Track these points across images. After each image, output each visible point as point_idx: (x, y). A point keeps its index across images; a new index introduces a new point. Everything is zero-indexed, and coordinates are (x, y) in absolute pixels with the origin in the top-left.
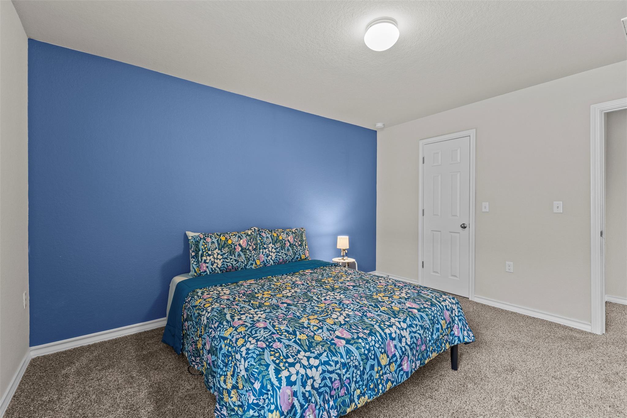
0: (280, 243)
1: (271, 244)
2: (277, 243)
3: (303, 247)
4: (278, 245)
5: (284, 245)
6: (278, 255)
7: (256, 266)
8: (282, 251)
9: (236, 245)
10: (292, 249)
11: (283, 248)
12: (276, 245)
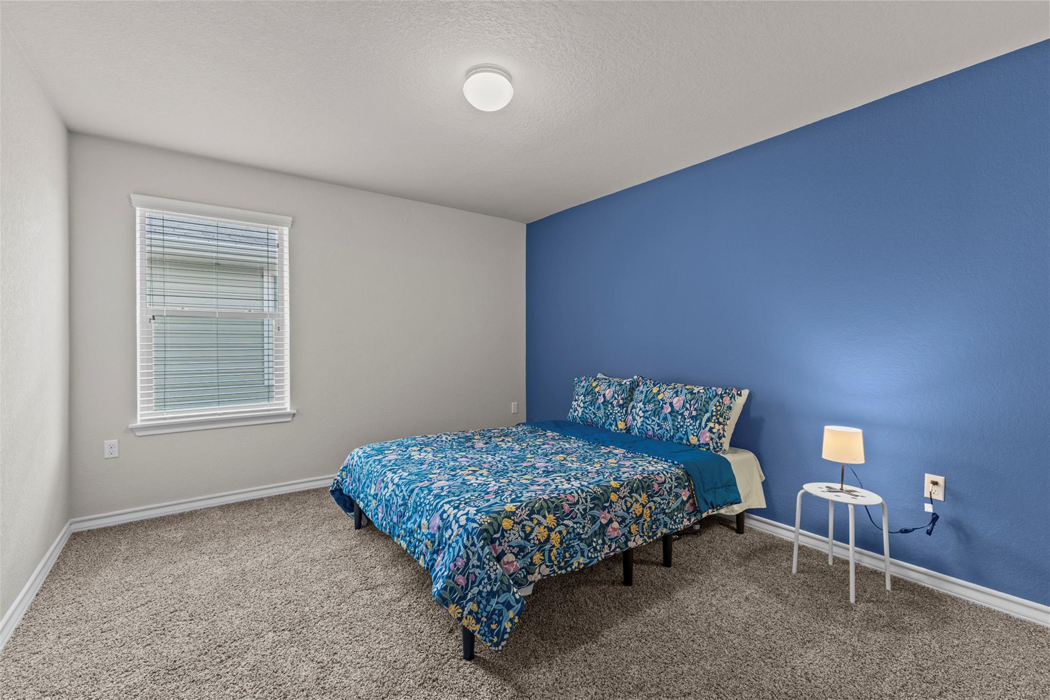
0: (655, 405)
1: (641, 403)
2: (649, 403)
3: (698, 422)
4: (650, 407)
5: (659, 409)
6: (646, 423)
7: (616, 429)
8: (653, 418)
9: (600, 395)
10: (673, 420)
11: (656, 413)
12: (647, 406)
